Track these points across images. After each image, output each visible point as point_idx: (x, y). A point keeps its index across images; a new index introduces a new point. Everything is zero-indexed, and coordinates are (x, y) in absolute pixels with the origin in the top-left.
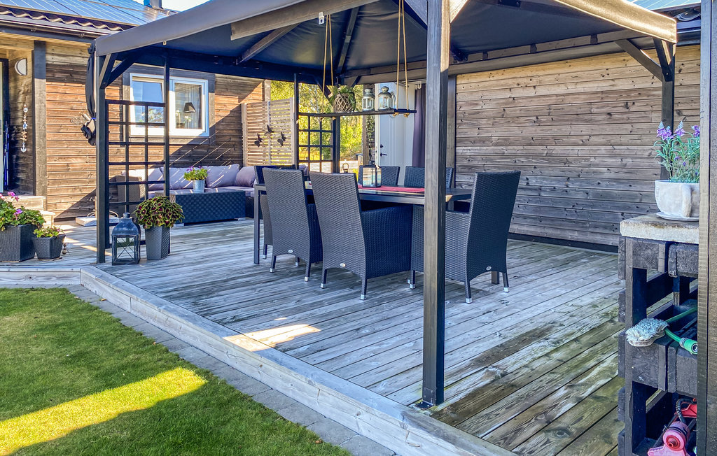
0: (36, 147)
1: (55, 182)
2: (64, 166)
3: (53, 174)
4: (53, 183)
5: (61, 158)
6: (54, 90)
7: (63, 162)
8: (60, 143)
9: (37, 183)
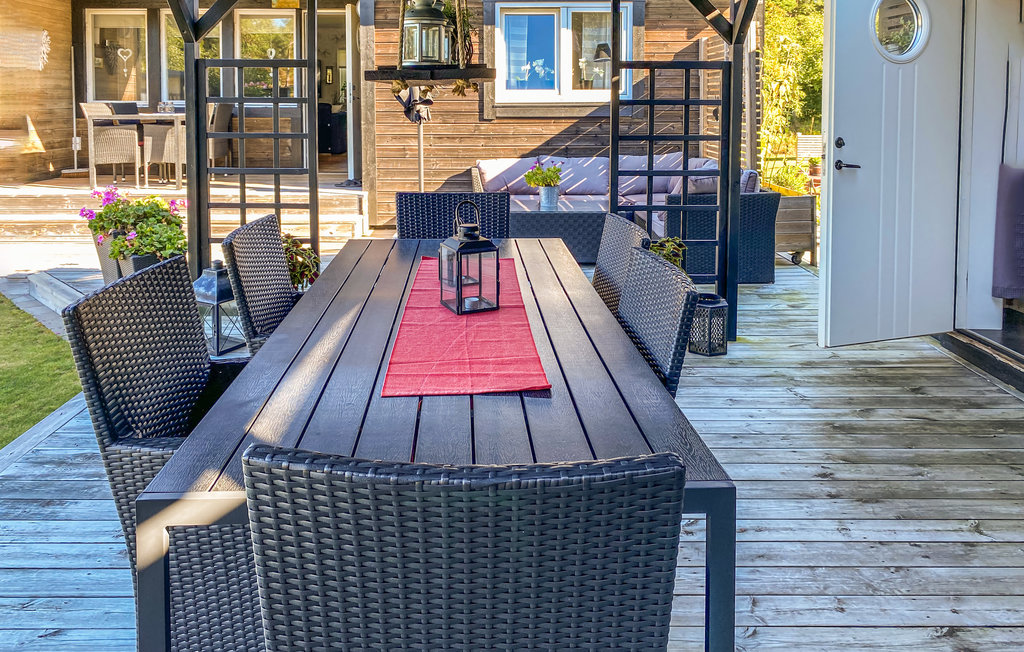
0: (362, 122)
1: (388, 172)
2: (399, 150)
3: (385, 161)
4: (386, 174)
5: (395, 137)
6: (386, 39)
7: (398, 144)
8: (393, 116)
9: (364, 173)
